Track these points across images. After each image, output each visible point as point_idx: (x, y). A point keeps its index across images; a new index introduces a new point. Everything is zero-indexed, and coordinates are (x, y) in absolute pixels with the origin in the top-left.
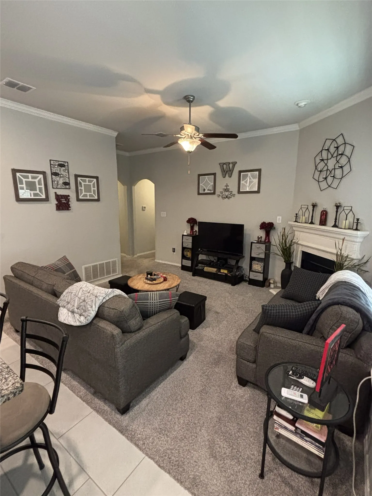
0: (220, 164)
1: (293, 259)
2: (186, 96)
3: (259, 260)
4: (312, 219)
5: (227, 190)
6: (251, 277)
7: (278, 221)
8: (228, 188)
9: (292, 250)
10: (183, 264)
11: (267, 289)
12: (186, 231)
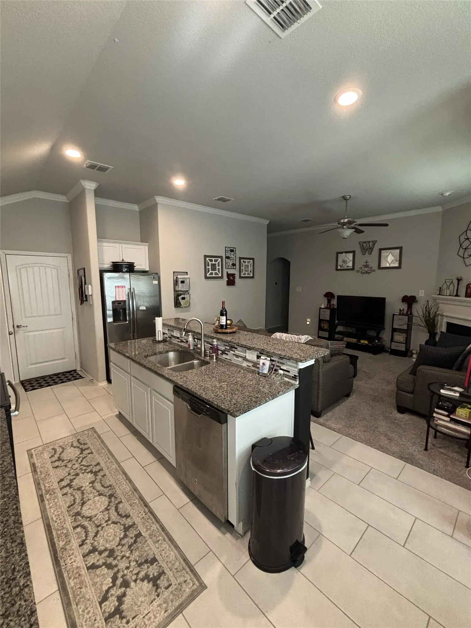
0: (359, 243)
1: (437, 330)
2: (344, 196)
3: (401, 331)
4: (457, 292)
5: (366, 266)
6: (393, 347)
7: (421, 294)
8: (368, 264)
9: (436, 322)
10: (319, 335)
11: (410, 358)
12: (323, 304)
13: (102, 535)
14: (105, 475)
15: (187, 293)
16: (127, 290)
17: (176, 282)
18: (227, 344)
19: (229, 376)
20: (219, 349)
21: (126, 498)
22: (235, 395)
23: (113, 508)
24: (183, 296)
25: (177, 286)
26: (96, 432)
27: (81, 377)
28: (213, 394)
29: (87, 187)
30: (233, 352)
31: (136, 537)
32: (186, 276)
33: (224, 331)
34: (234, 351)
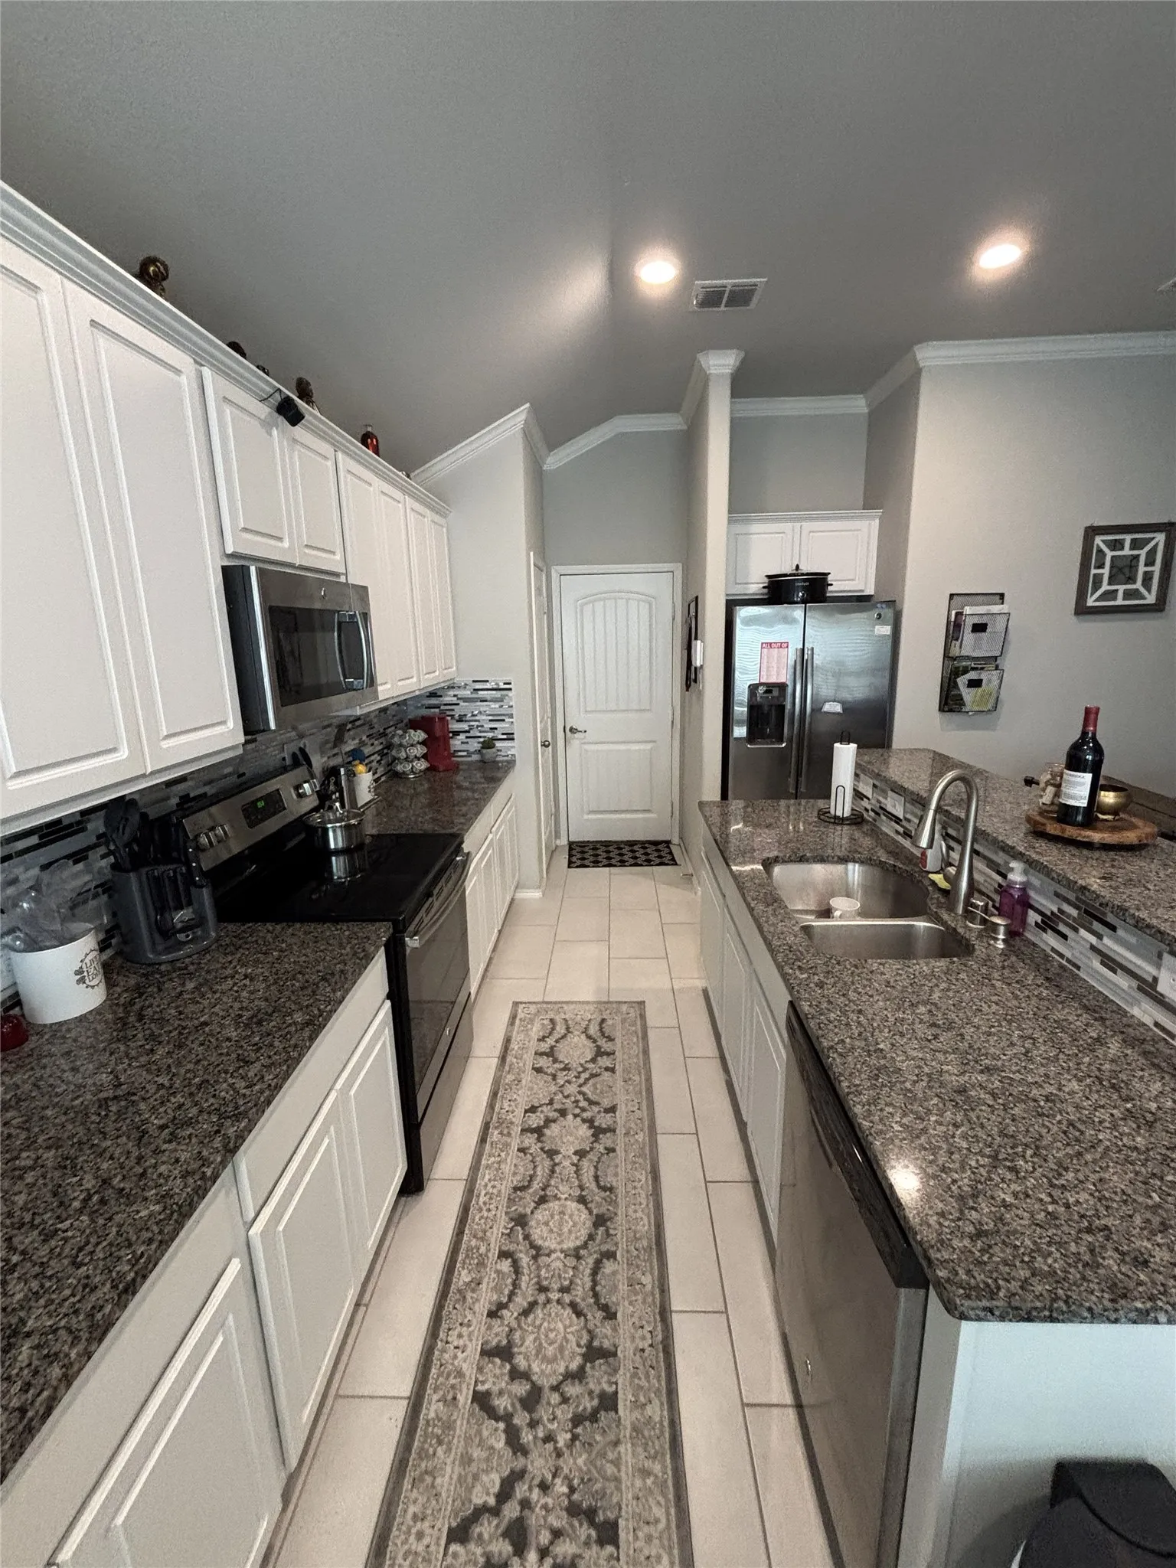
13: (538, 1323)
14: (613, 1150)
15: (992, 666)
16: (791, 655)
17: (954, 629)
18: (1071, 896)
19: (1028, 1044)
20: (1032, 902)
21: (628, 1252)
22: (1009, 1176)
23: (591, 1261)
24: (972, 675)
25: (958, 643)
26: (643, 1017)
27: (673, 862)
28: (905, 1115)
29: (713, 371)
30: (1093, 940)
31: (601, 1402)
32: (996, 609)
33: (1071, 832)
34: (1100, 937)
